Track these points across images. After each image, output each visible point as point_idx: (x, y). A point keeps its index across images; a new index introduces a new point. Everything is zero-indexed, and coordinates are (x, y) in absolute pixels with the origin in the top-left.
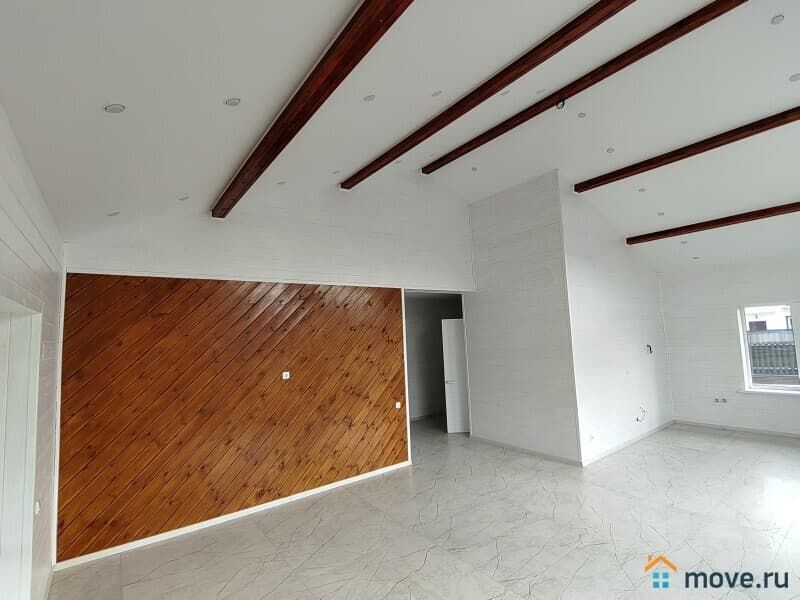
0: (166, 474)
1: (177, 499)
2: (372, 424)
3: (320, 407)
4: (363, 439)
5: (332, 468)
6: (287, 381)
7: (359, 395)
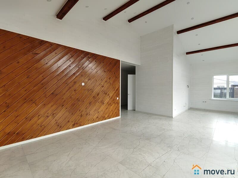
0: (39, 116)
1: (43, 125)
2: (110, 104)
3: (94, 97)
4: (107, 108)
5: (97, 117)
6: (83, 86)
7: (106, 94)
